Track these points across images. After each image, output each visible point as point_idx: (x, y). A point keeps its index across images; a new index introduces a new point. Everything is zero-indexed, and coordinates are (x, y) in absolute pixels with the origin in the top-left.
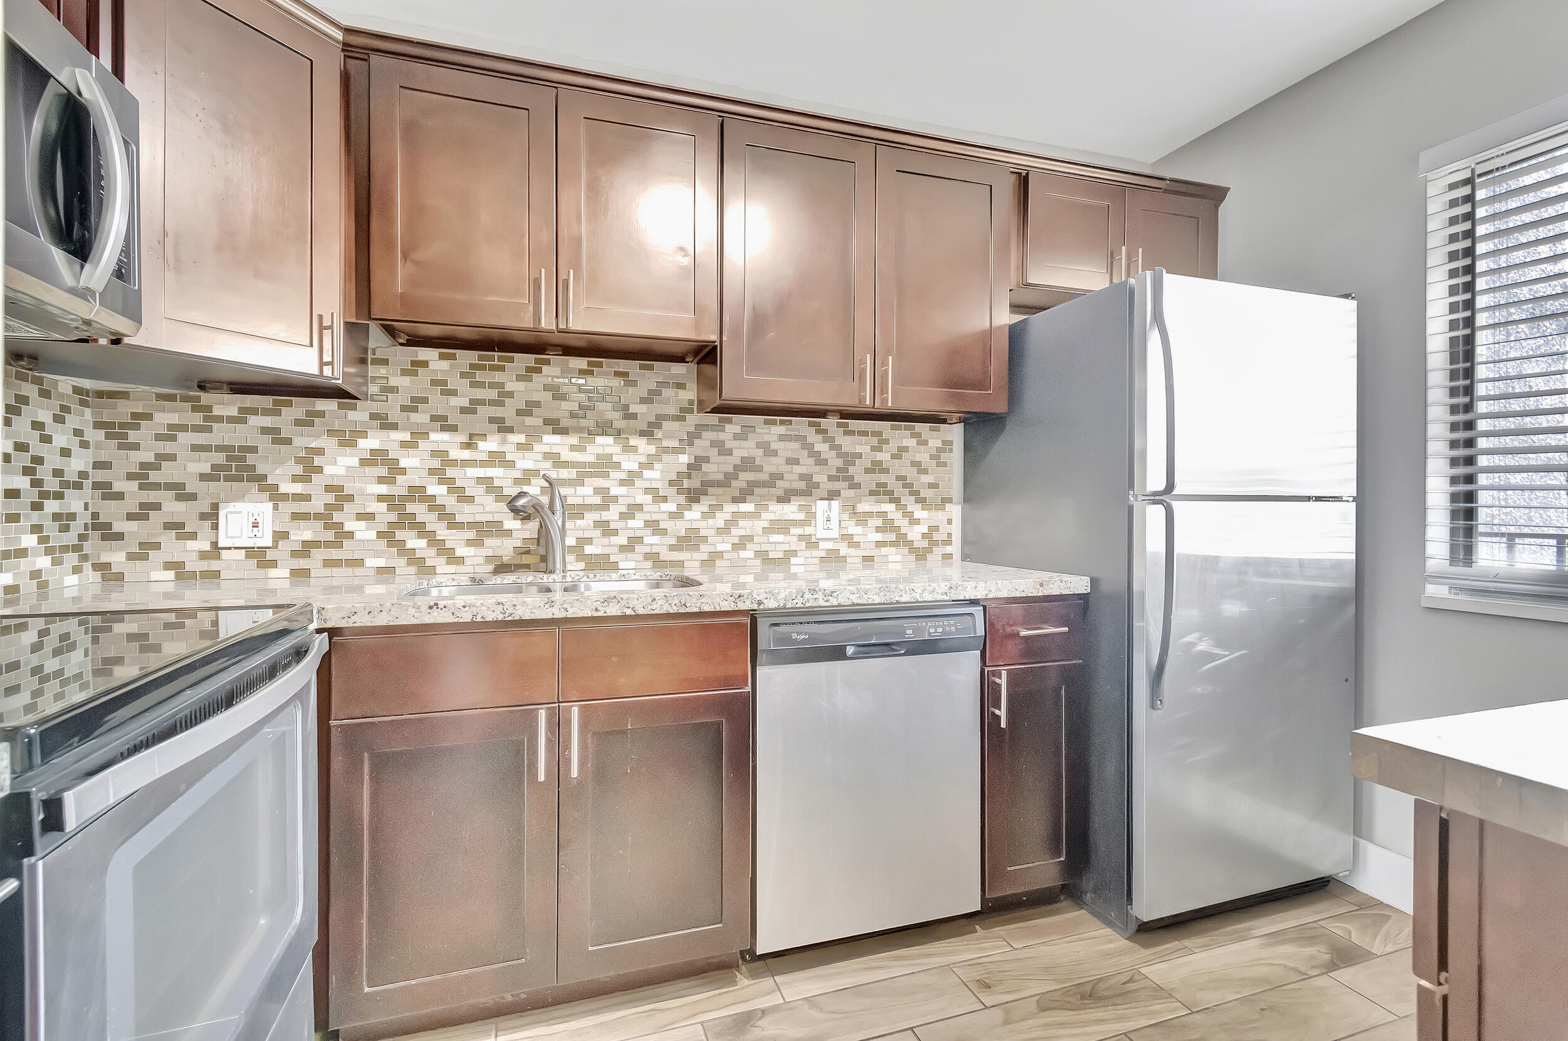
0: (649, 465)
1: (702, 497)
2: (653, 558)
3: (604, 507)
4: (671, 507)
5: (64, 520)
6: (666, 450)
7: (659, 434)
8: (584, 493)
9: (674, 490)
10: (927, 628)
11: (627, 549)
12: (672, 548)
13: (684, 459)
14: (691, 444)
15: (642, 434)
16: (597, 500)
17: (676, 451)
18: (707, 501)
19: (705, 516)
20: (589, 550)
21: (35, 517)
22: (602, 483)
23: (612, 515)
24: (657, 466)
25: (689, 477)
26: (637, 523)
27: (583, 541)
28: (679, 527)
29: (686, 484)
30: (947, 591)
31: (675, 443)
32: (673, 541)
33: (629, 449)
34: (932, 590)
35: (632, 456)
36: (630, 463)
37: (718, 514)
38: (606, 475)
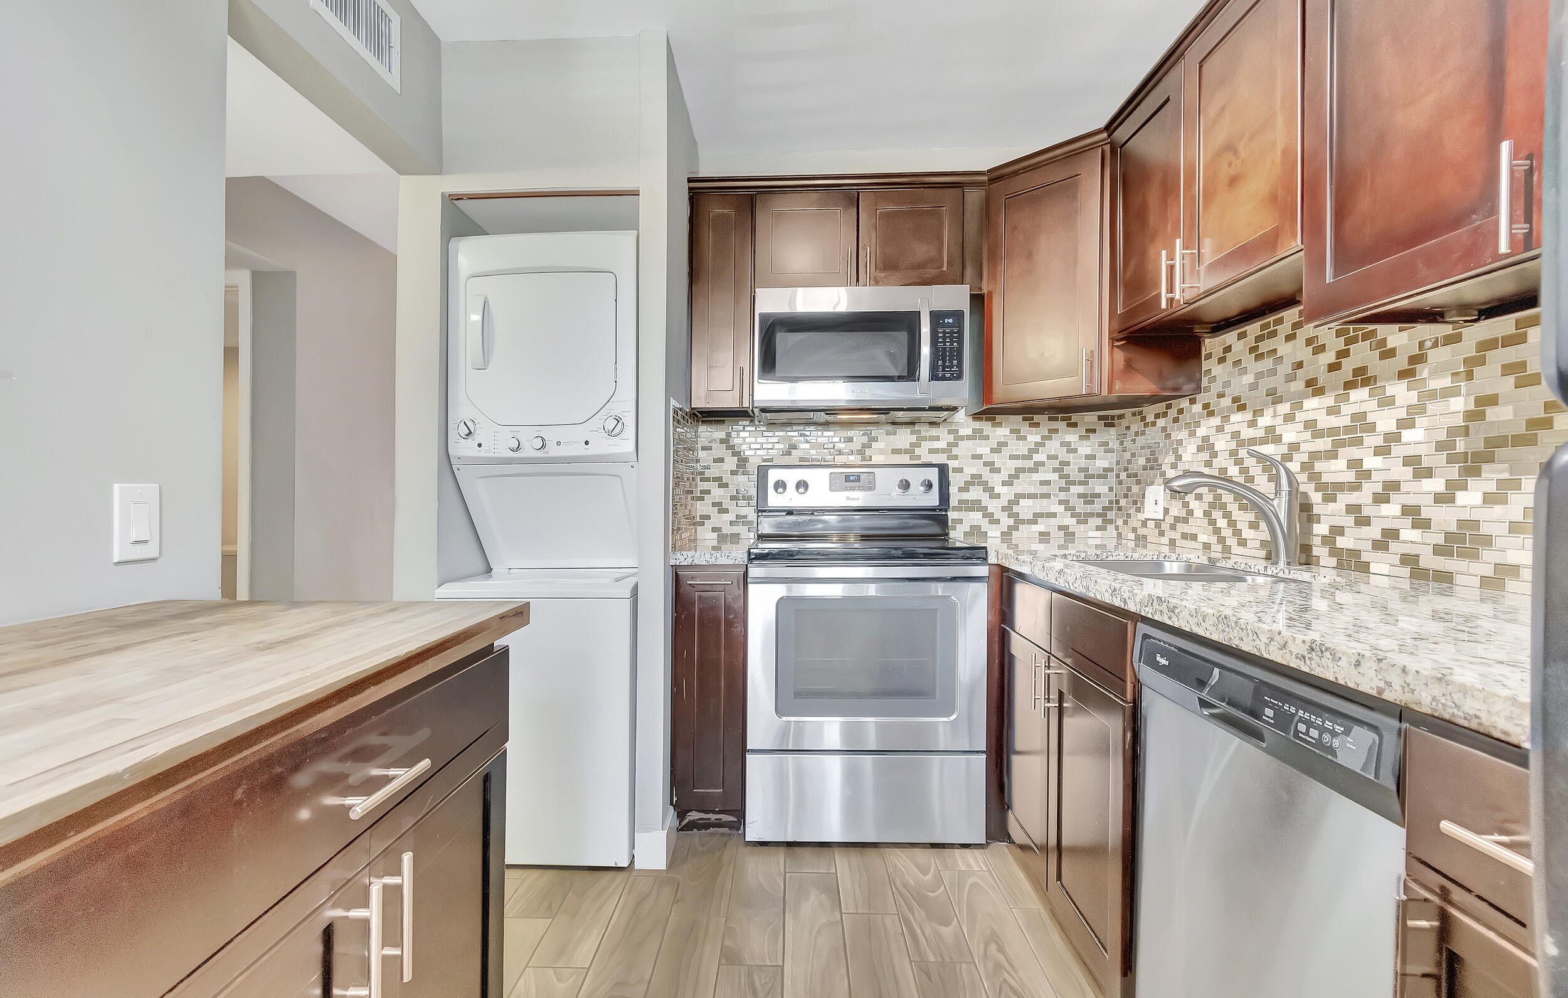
0: (1407, 423)
1: (1485, 467)
2: (1409, 560)
3: (1355, 487)
4: (1437, 484)
5: (1089, 498)
6: (1432, 395)
7: (1423, 371)
8: (1336, 470)
9: (1443, 457)
10: (1296, 719)
11: (1380, 546)
12: (1438, 550)
13: (1459, 404)
14: (1470, 376)
15: (1403, 375)
16: (1350, 477)
17: (1449, 393)
18: (1492, 472)
19: (1489, 499)
20: (1341, 542)
21: (1062, 496)
22: (1354, 452)
23: (1364, 497)
24: (1421, 421)
25: (1466, 431)
26: (1391, 509)
27: (1337, 531)
28: (1445, 518)
29: (1461, 445)
30: (1305, 653)
31: (1446, 382)
32: (1440, 540)
33: (1387, 402)
34: (1282, 643)
35: (1387, 411)
36: (1386, 422)
37: (1513, 496)
38: (1358, 442)
